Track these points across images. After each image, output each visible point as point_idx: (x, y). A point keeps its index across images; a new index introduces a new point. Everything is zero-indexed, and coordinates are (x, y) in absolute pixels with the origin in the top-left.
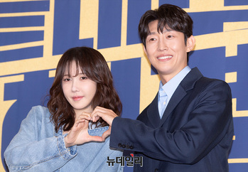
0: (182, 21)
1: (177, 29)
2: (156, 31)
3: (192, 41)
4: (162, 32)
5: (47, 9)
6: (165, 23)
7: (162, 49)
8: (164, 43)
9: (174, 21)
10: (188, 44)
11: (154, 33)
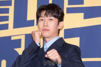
0: (58, 13)
1: (55, 17)
2: (44, 16)
3: (62, 24)
4: (47, 16)
5: (10, 5)
6: (49, 12)
7: (45, 25)
8: (47, 22)
9: (54, 12)
10: (59, 25)
11: (43, 17)
